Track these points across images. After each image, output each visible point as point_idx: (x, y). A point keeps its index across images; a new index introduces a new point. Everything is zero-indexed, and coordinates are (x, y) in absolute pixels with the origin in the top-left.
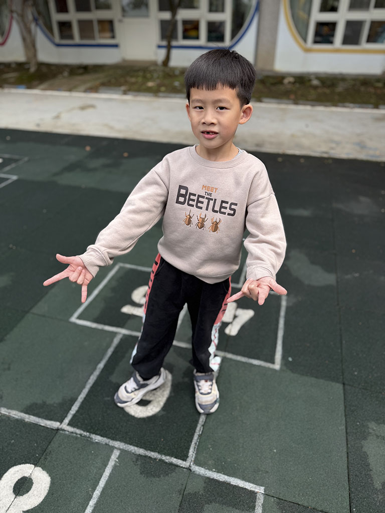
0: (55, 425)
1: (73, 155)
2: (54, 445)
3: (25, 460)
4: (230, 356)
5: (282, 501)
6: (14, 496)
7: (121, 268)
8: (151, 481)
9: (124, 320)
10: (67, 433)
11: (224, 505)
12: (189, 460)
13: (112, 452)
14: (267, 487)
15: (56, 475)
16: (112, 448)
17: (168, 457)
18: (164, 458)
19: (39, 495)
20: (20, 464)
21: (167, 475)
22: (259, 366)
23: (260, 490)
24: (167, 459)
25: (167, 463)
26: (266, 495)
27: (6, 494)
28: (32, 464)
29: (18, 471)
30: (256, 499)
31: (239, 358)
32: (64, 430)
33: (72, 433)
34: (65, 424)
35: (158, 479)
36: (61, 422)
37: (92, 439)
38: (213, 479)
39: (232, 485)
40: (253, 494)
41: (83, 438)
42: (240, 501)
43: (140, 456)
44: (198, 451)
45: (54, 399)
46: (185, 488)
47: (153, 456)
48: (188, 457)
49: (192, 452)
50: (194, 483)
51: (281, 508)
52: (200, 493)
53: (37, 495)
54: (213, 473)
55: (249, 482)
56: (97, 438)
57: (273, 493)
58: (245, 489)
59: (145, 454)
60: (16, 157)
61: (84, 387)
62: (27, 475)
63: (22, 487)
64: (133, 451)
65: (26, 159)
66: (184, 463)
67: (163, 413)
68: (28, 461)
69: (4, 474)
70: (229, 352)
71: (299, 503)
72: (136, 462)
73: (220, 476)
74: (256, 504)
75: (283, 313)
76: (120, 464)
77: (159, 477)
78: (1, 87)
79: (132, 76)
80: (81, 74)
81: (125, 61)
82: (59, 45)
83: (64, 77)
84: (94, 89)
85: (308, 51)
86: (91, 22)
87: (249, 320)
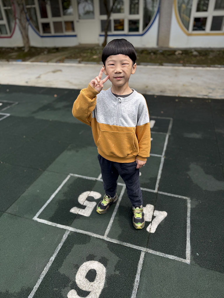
7: (71, 177)
78: (8, 61)
79: (84, 53)
80: (55, 52)
81: (80, 44)
82: (42, 37)
83: (44, 54)
84: (62, 61)
85: (189, 35)
86: (60, 23)
87: (163, 220)
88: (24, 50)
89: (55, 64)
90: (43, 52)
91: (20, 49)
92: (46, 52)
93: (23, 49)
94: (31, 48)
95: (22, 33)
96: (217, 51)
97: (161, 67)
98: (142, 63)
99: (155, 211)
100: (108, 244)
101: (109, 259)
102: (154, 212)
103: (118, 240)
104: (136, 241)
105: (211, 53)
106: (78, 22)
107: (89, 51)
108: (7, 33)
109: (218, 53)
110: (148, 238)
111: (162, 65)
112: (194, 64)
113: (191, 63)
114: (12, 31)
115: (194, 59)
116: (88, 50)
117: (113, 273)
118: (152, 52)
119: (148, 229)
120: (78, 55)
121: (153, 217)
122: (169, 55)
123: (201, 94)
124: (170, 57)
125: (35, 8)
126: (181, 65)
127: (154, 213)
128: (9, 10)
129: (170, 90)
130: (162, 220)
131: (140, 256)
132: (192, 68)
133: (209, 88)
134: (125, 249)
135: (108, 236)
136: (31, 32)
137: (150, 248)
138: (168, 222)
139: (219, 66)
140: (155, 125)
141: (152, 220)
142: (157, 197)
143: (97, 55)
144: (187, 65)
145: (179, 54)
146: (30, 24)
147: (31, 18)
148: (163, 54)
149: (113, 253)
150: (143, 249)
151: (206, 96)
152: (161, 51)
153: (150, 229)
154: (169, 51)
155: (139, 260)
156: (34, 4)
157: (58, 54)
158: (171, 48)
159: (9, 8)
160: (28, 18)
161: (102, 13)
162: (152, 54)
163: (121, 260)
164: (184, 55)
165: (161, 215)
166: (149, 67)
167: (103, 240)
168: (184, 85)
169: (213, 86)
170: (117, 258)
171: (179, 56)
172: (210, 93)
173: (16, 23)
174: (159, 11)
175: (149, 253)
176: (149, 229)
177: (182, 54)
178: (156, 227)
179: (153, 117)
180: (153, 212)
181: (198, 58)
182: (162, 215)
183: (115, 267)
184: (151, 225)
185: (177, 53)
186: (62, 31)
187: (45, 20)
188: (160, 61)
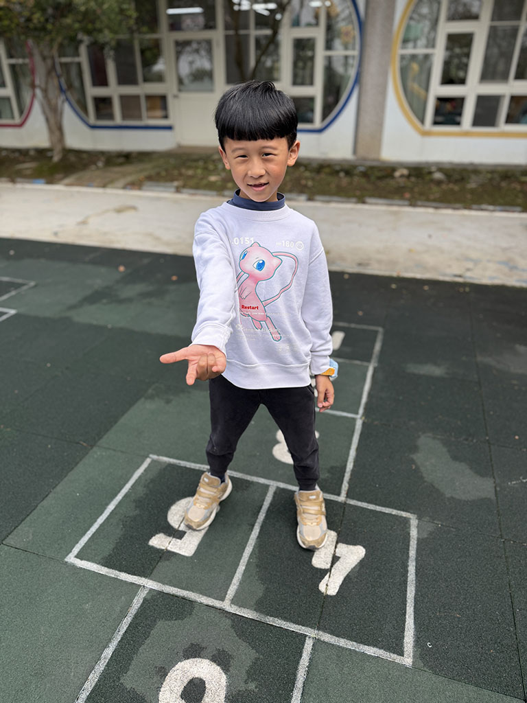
60: (20, 281)
65: (32, 283)
78: (13, 181)
79: (189, 168)
80: (121, 164)
81: (180, 147)
82: (93, 127)
83: (98, 168)
84: (136, 185)
85: (426, 134)
86: (136, 98)
87: (356, 565)
88: (51, 157)
89: (121, 192)
90: (95, 163)
91: (41, 153)
92: (100, 164)
93: (49, 154)
94: (67, 152)
95: (47, 120)
96: (488, 172)
97: (360, 206)
98: (318, 197)
99: (340, 545)
100: (233, 621)
101: (235, 654)
102: (336, 547)
103: (255, 610)
104: (295, 614)
105: (473, 177)
106: (176, 97)
107: (201, 164)
108: (13, 117)
109: (489, 176)
110: (322, 607)
111: (364, 202)
112: (434, 200)
113: (428, 200)
114: (25, 112)
115: (435, 188)
116: (196, 160)
117: (242, 687)
118: (342, 170)
119: (322, 587)
120: (176, 172)
121: (335, 559)
122: (379, 178)
123: (449, 271)
124: (381, 184)
125: (79, 65)
126: (406, 203)
127: (337, 549)
128: (21, 66)
129: (379, 262)
130: (354, 565)
131: (303, 648)
132: (431, 210)
133: (468, 259)
134: (271, 632)
135: (233, 602)
136: (69, 118)
137: (325, 630)
138: (368, 571)
139: (491, 207)
140: (345, 342)
141: (332, 566)
142: (344, 513)
143: (219, 174)
144: (419, 203)
145: (402, 176)
146: (67, 99)
147: (70, 86)
148: (365, 175)
149: (243, 640)
150: (310, 632)
151: (460, 276)
152: (362, 169)
153: (327, 585)
154: (379, 169)
155: (301, 657)
156: (77, 54)
157: (128, 168)
158: (384, 162)
159: (20, 61)
160: (65, 86)
161: (229, 80)
162: (342, 174)
163: (261, 656)
164: (413, 179)
165: (352, 553)
166: (333, 205)
167: (222, 611)
168: (410, 251)
169: (474, 255)
170: (253, 654)
171: (402, 182)
172: (468, 270)
173: (34, 96)
174: (358, 80)
175: (324, 642)
176: (325, 586)
177: (409, 176)
178: (341, 582)
179: (341, 324)
180: (334, 547)
181: (444, 187)
182: (353, 555)
183: (248, 672)
184: (329, 577)
185: (397, 174)
186: (140, 117)
187: (101, 92)
188: (358, 193)
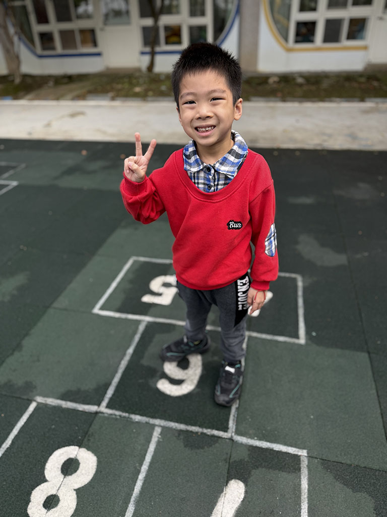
0: (93, 408)
1: (71, 160)
2: (95, 427)
3: (68, 443)
4: (255, 334)
5: (326, 462)
6: (63, 476)
7: (135, 262)
8: (196, 453)
9: (146, 309)
10: (106, 415)
11: (270, 470)
12: (230, 431)
13: (153, 429)
14: (310, 450)
15: (102, 454)
16: (153, 427)
17: (209, 430)
18: (205, 431)
19: (87, 474)
20: (64, 447)
21: (211, 446)
22: (285, 343)
23: (303, 453)
24: (209, 432)
25: (208, 435)
26: (310, 457)
27: (54, 475)
28: (77, 446)
29: (63, 453)
30: (300, 461)
31: (264, 336)
32: (102, 413)
33: (111, 415)
34: (103, 407)
35: (202, 450)
36: (99, 405)
37: (131, 419)
38: (256, 447)
39: (275, 451)
40: (297, 458)
41: (123, 419)
42: (285, 465)
43: (181, 431)
44: (238, 422)
45: (89, 385)
46: (230, 457)
47: (195, 430)
48: (228, 428)
49: (232, 424)
50: (238, 452)
51: (326, 468)
52: (246, 460)
53: (86, 474)
54: (255, 441)
55: (291, 446)
56: (137, 418)
57: (316, 455)
58: (289, 453)
59: (186, 429)
60: (13, 164)
61: (116, 372)
62: (72, 456)
63: (70, 467)
64: (174, 427)
65: (23, 165)
66: (226, 434)
67: (198, 390)
68: (72, 443)
69: (49, 457)
70: (254, 331)
71: (342, 462)
72: (179, 436)
73: (262, 443)
74: (301, 465)
75: (300, 293)
76: (163, 439)
77: (203, 448)
80: (66, 83)
83: (49, 87)
84: (81, 97)
85: (290, 50)
86: (72, 32)
92: (51, 84)
96: (335, 76)
97: (247, 104)
105: (325, 80)
106: (102, 30)
111: (249, 100)
112: (299, 96)
113: (294, 97)
115: (298, 90)
122: (259, 84)
123: (312, 143)
124: (260, 88)
125: (25, 7)
126: (279, 99)
129: (264, 139)
132: (297, 104)
139: (338, 100)
144: (288, 99)
148: (248, 82)
151: (320, 145)
152: (245, 78)
154: (257, 78)
157: (72, 86)
161: (143, 15)
169: (329, 131)
171: (275, 86)
172: (325, 141)
174: (238, 11)
177: (279, 82)
181: (304, 88)
186: (75, 47)
188: (244, 95)
